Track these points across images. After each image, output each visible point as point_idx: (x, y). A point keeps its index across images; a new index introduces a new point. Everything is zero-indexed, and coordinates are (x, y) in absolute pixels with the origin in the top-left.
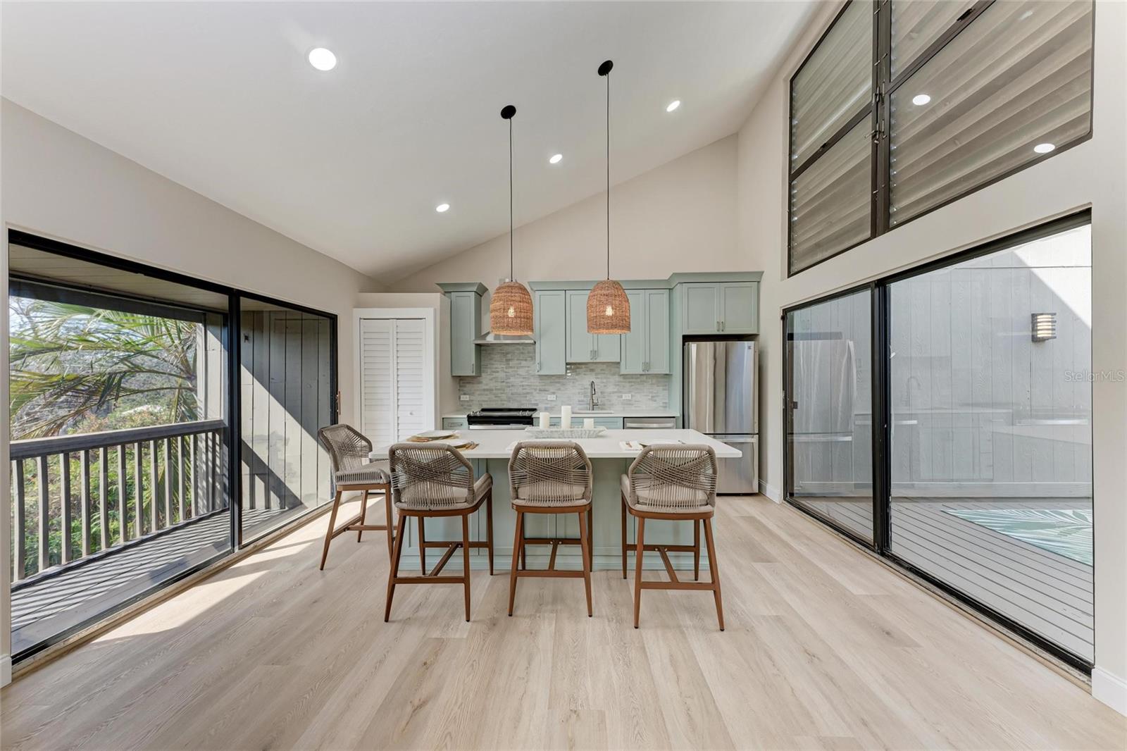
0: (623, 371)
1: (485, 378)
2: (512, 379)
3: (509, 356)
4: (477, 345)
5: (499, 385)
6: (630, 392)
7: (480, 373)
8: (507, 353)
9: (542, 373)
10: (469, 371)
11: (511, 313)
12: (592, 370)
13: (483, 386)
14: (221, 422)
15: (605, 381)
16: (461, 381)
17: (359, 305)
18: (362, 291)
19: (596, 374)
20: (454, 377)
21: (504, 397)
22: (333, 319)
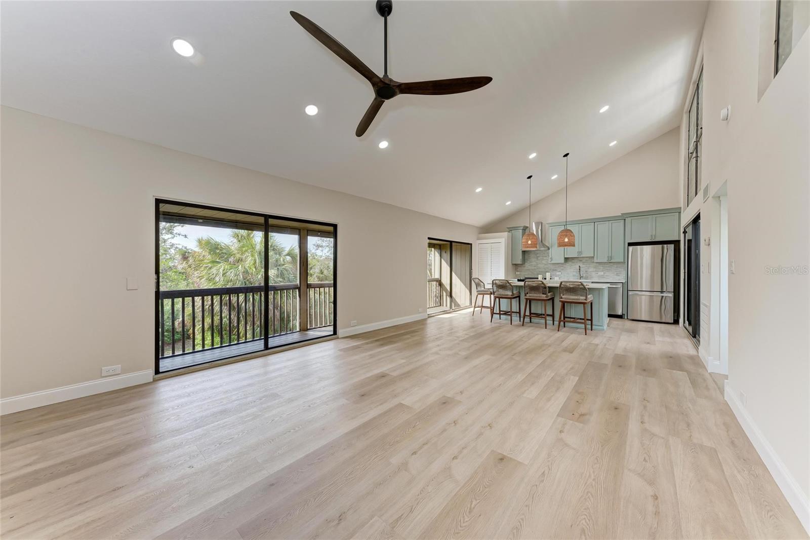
0: (595, 260)
1: (527, 265)
2: (539, 265)
3: (538, 255)
4: (523, 251)
5: (533, 268)
6: (602, 271)
7: (525, 262)
8: (537, 254)
9: (552, 262)
10: (519, 262)
11: (530, 242)
12: (581, 261)
13: (526, 268)
14: (438, 279)
15: (588, 265)
16: (516, 266)
17: (478, 239)
18: (480, 233)
19: (583, 263)
20: (513, 264)
21: (535, 273)
22: (471, 244)
